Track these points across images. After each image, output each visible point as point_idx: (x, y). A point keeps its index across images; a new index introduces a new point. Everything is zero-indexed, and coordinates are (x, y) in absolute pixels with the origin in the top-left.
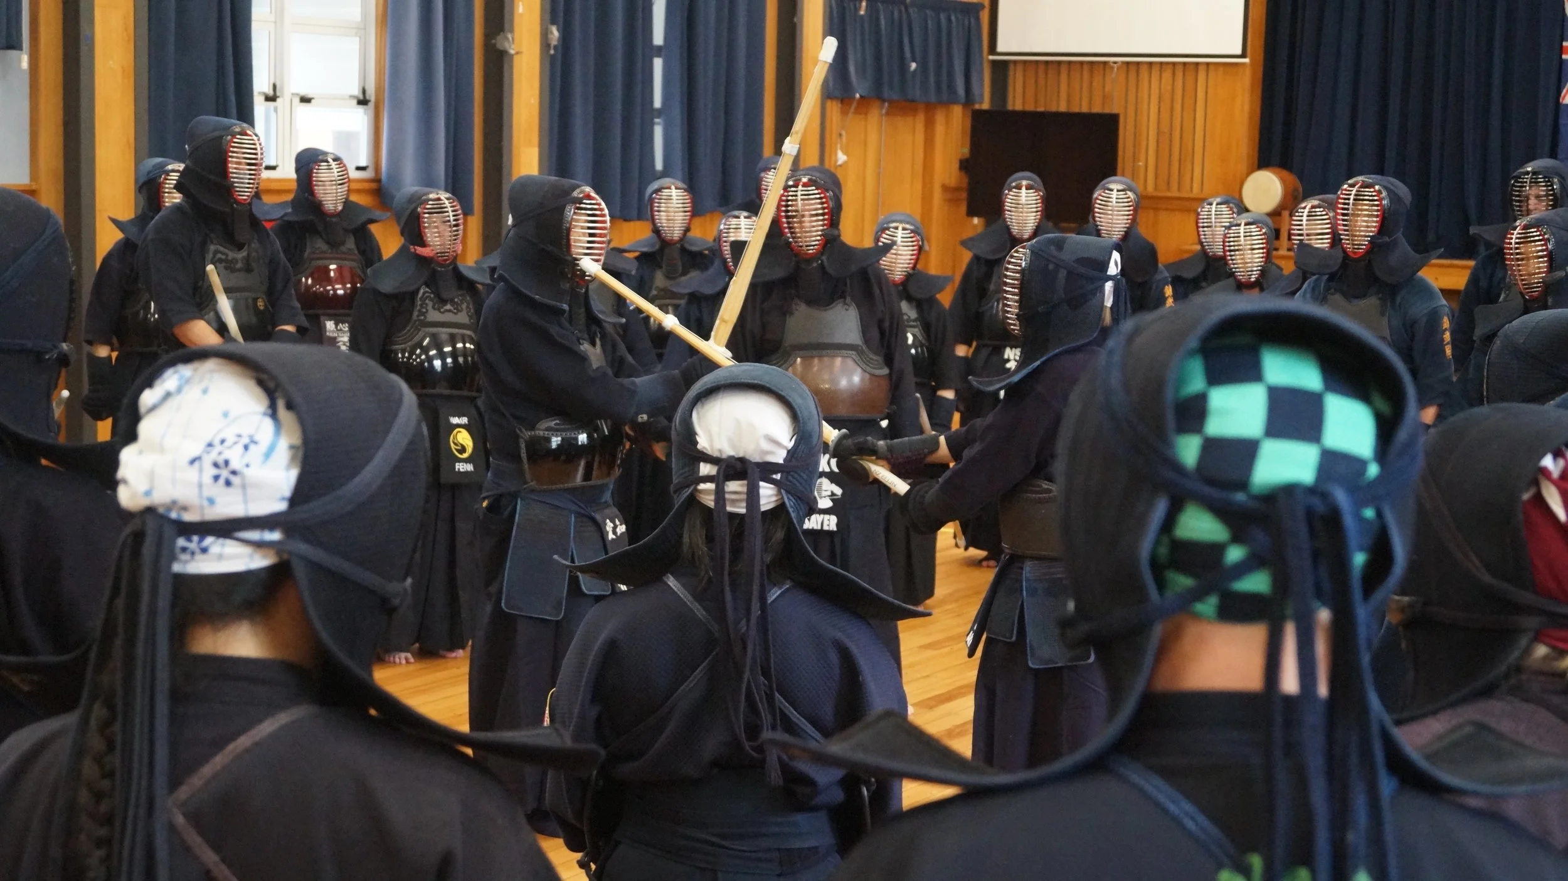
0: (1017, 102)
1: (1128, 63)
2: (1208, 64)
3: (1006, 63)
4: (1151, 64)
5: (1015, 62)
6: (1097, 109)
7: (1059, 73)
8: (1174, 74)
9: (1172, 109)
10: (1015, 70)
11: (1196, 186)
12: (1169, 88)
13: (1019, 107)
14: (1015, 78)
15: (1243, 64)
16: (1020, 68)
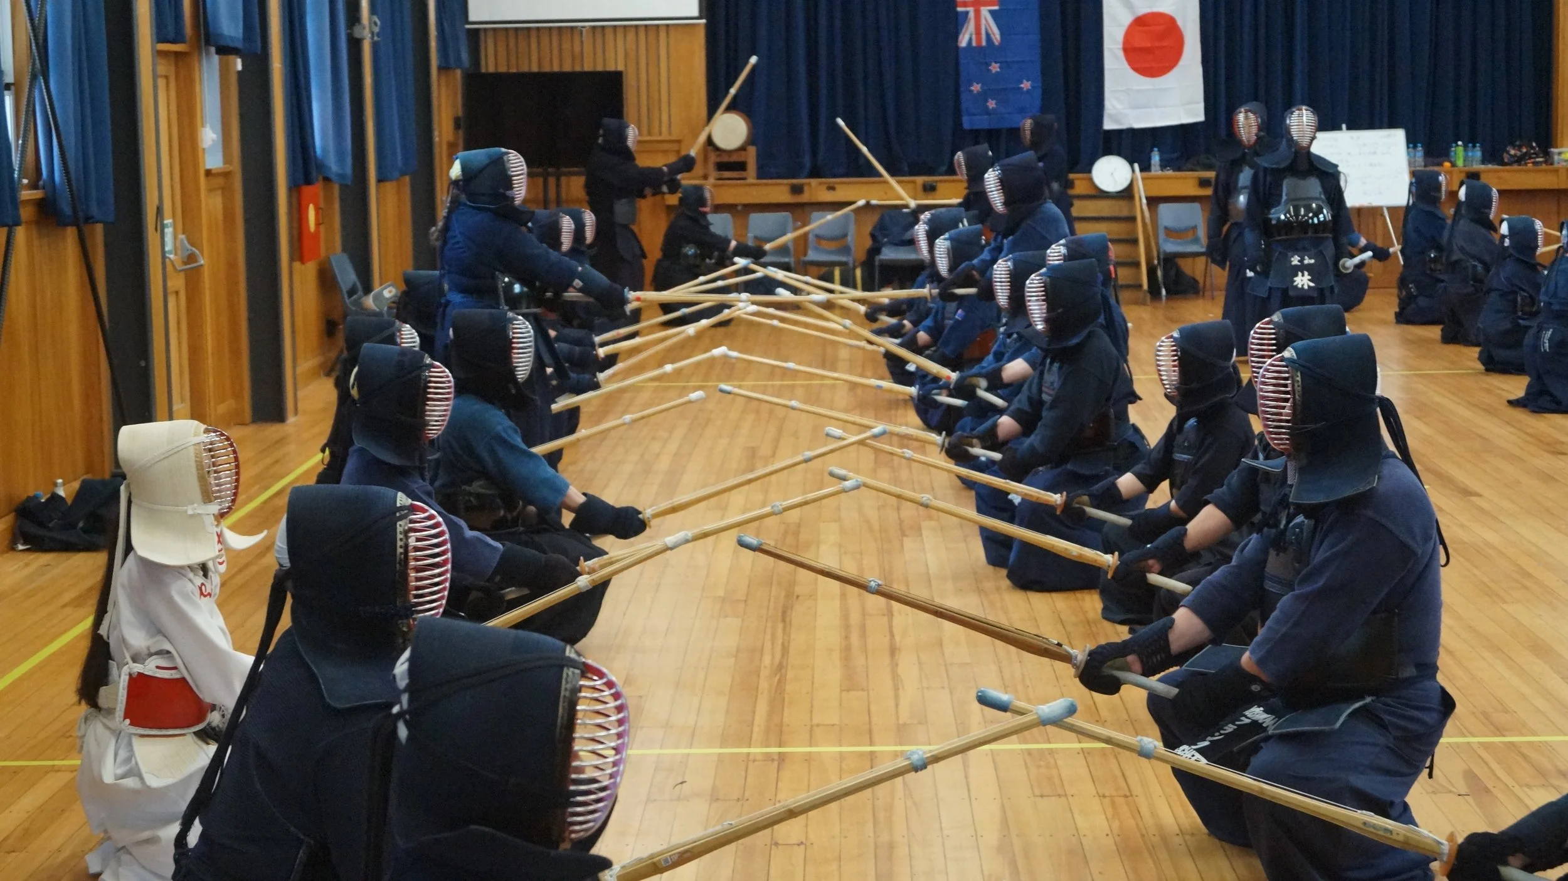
0: (489, 65)
1: (594, 27)
2: (668, 26)
3: (478, 30)
4: (615, 27)
5: (485, 30)
6: (567, 68)
7: (529, 37)
8: (637, 34)
9: (638, 63)
10: (486, 37)
11: (664, 130)
12: (634, 47)
13: (491, 69)
14: (486, 42)
15: (698, 25)
16: (490, 34)
